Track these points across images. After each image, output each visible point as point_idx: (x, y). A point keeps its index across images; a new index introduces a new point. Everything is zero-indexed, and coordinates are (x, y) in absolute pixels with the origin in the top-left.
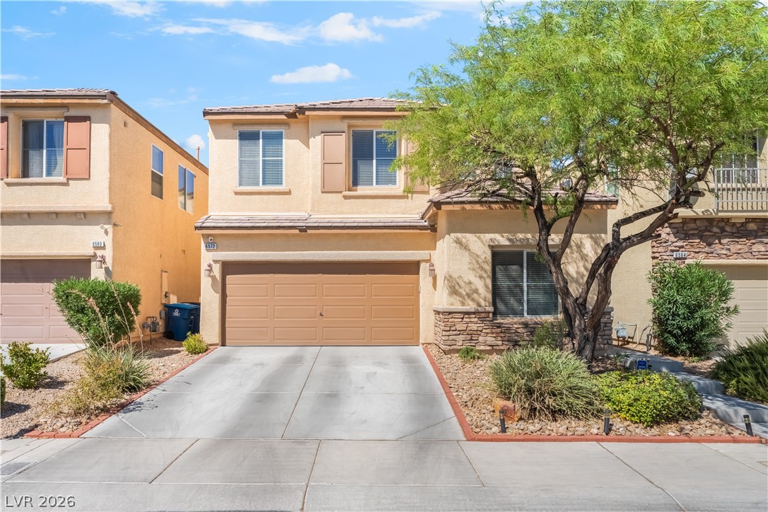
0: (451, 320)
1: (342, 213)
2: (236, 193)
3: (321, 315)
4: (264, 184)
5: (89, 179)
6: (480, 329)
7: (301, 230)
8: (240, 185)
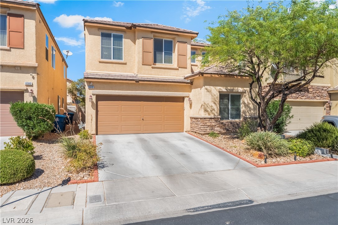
0: (205, 121)
1: (151, 75)
2: (100, 62)
3: (143, 120)
4: (113, 59)
5: (23, 49)
6: (216, 125)
7: (136, 82)
8: (102, 58)
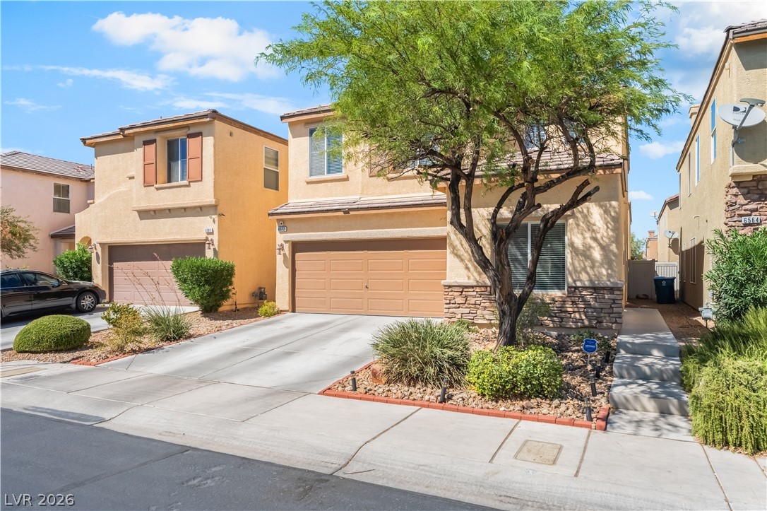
0: (451, 293)
1: (387, 194)
2: (308, 183)
3: (367, 287)
4: (329, 172)
5: (202, 180)
6: (478, 302)
7: (345, 213)
8: (311, 175)
